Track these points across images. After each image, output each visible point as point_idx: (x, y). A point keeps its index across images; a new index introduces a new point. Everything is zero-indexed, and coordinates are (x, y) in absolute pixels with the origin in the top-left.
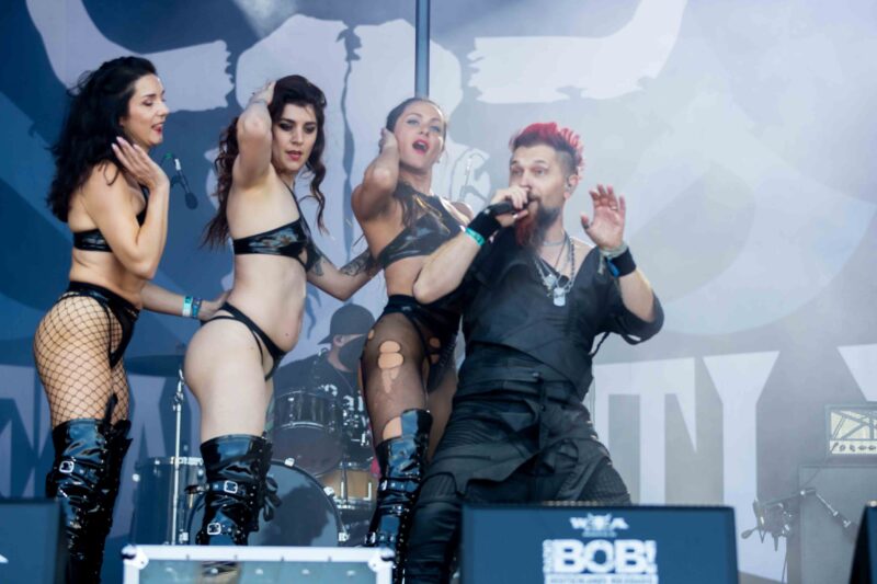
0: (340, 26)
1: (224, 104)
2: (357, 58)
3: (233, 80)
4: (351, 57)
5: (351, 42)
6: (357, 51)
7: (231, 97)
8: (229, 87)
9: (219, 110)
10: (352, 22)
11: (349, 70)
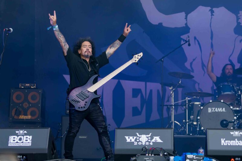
0: (209, 8)
1: (185, 26)
2: (213, 15)
3: (187, 21)
4: (212, 15)
5: (212, 12)
6: (213, 14)
7: (186, 24)
8: (186, 22)
9: (184, 27)
10: (212, 7)
11: (212, 18)
